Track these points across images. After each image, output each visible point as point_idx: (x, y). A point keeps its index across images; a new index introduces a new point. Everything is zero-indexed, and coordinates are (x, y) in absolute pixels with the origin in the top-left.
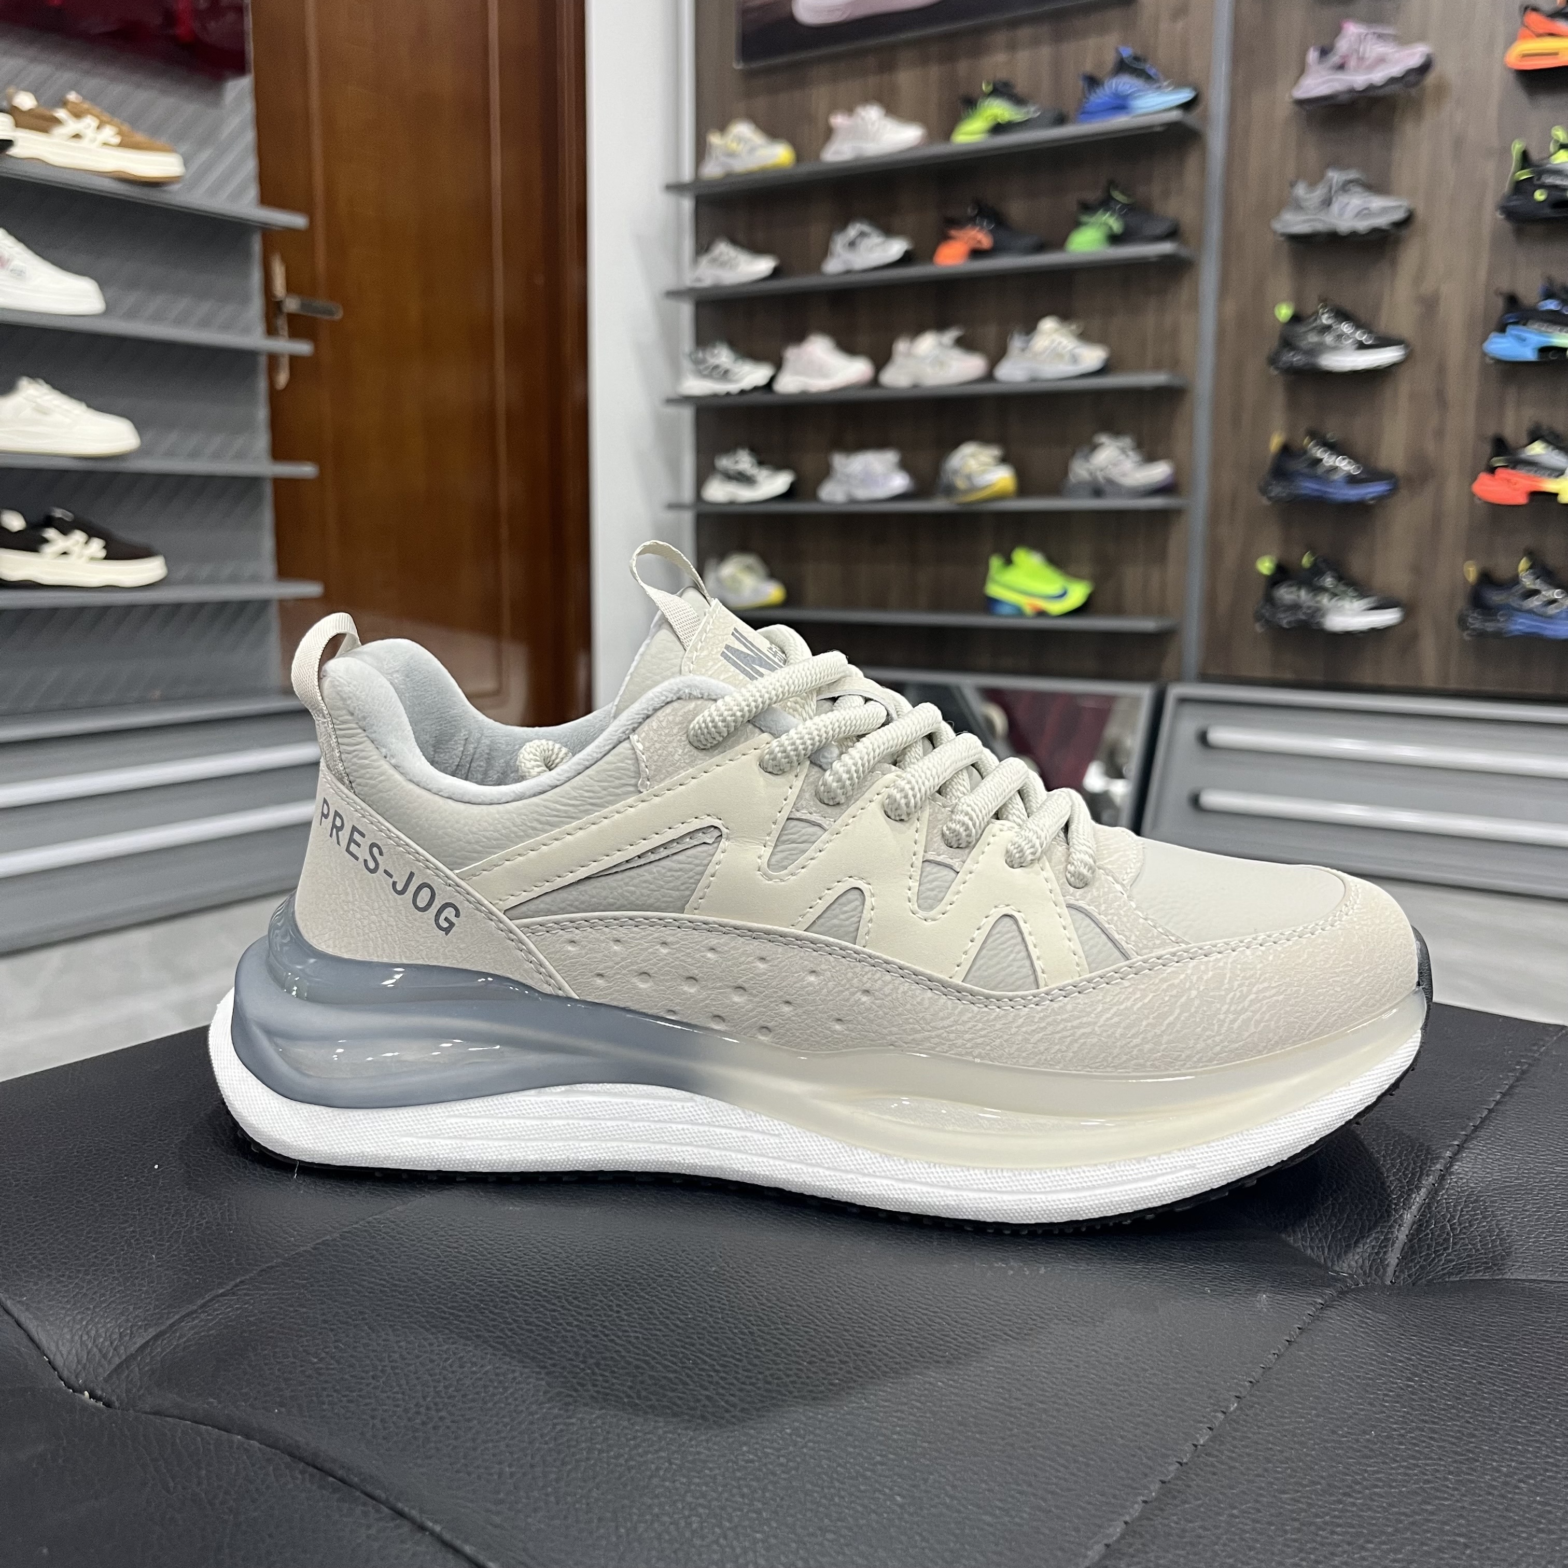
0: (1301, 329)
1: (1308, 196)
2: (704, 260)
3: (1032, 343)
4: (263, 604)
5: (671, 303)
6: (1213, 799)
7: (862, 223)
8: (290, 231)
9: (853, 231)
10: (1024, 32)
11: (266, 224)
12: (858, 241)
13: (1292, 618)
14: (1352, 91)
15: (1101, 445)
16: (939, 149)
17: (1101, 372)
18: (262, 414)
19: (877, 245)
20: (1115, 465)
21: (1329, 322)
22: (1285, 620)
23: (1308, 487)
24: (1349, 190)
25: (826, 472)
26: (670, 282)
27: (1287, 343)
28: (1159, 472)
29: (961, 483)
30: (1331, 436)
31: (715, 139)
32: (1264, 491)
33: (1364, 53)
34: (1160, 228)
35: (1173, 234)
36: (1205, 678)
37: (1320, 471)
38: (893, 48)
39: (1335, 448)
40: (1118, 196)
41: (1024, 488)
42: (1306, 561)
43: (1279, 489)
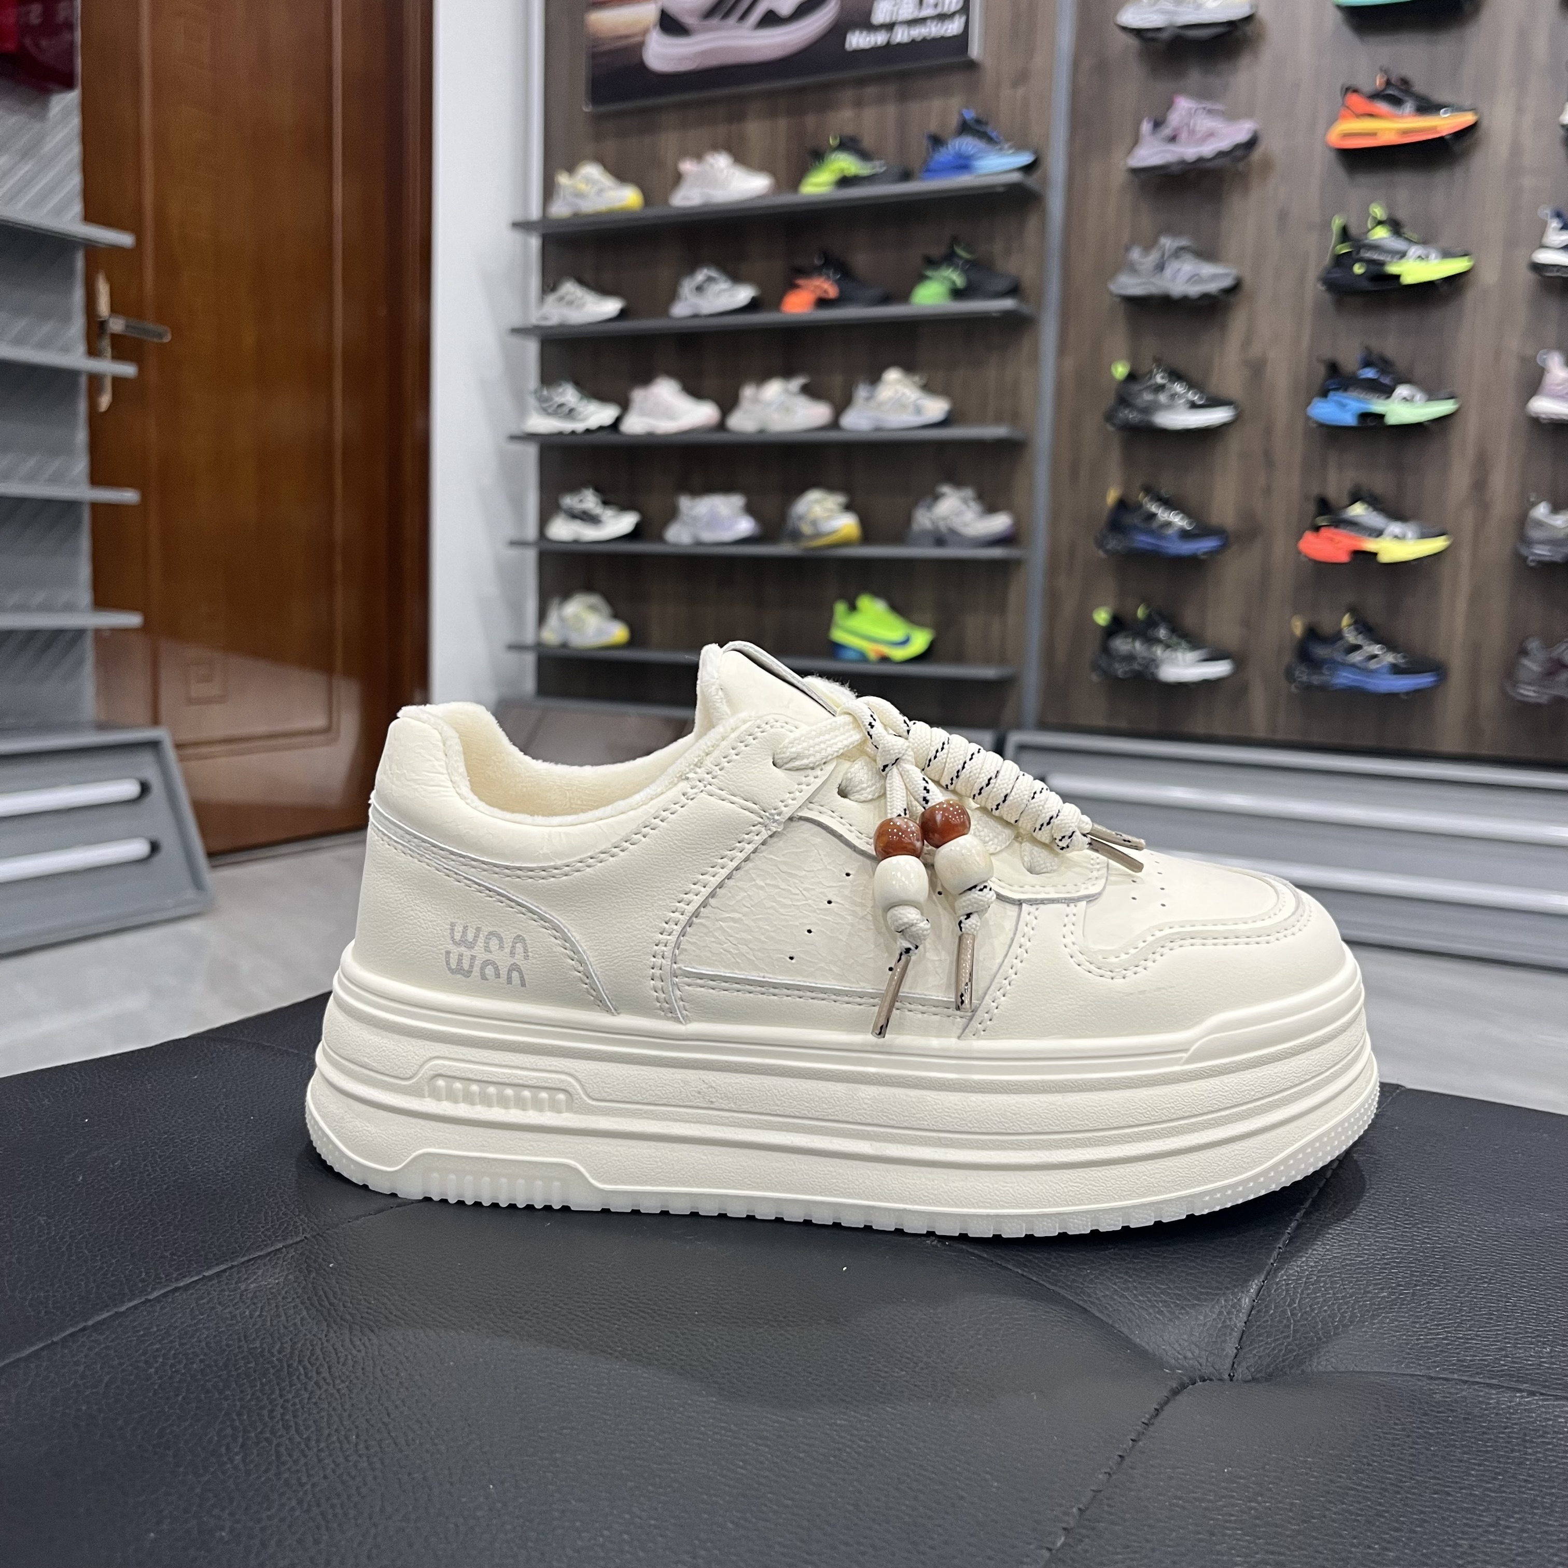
0: (1136, 388)
1: (1142, 260)
2: (551, 299)
3: (877, 392)
4: (79, 633)
5: (516, 341)
7: (710, 268)
8: (115, 249)
9: (701, 276)
10: (871, 91)
11: (90, 242)
12: (706, 286)
13: (1127, 669)
14: (1183, 162)
15: (943, 495)
16: (787, 199)
17: (943, 423)
18: (81, 436)
19: (724, 290)
20: (957, 515)
21: (1163, 381)
22: (1120, 670)
23: (1142, 541)
24: (1181, 256)
25: (672, 514)
26: (516, 319)
27: (1123, 400)
28: (1000, 523)
29: (806, 529)
30: (1164, 493)
31: (563, 179)
32: (1100, 544)
33: (1195, 125)
34: (1002, 284)
35: (1014, 291)
36: (1043, 726)
37: (1155, 525)
38: (742, 99)
39: (1169, 504)
40: (961, 252)
41: (868, 535)
42: (1141, 613)
43: (1115, 542)
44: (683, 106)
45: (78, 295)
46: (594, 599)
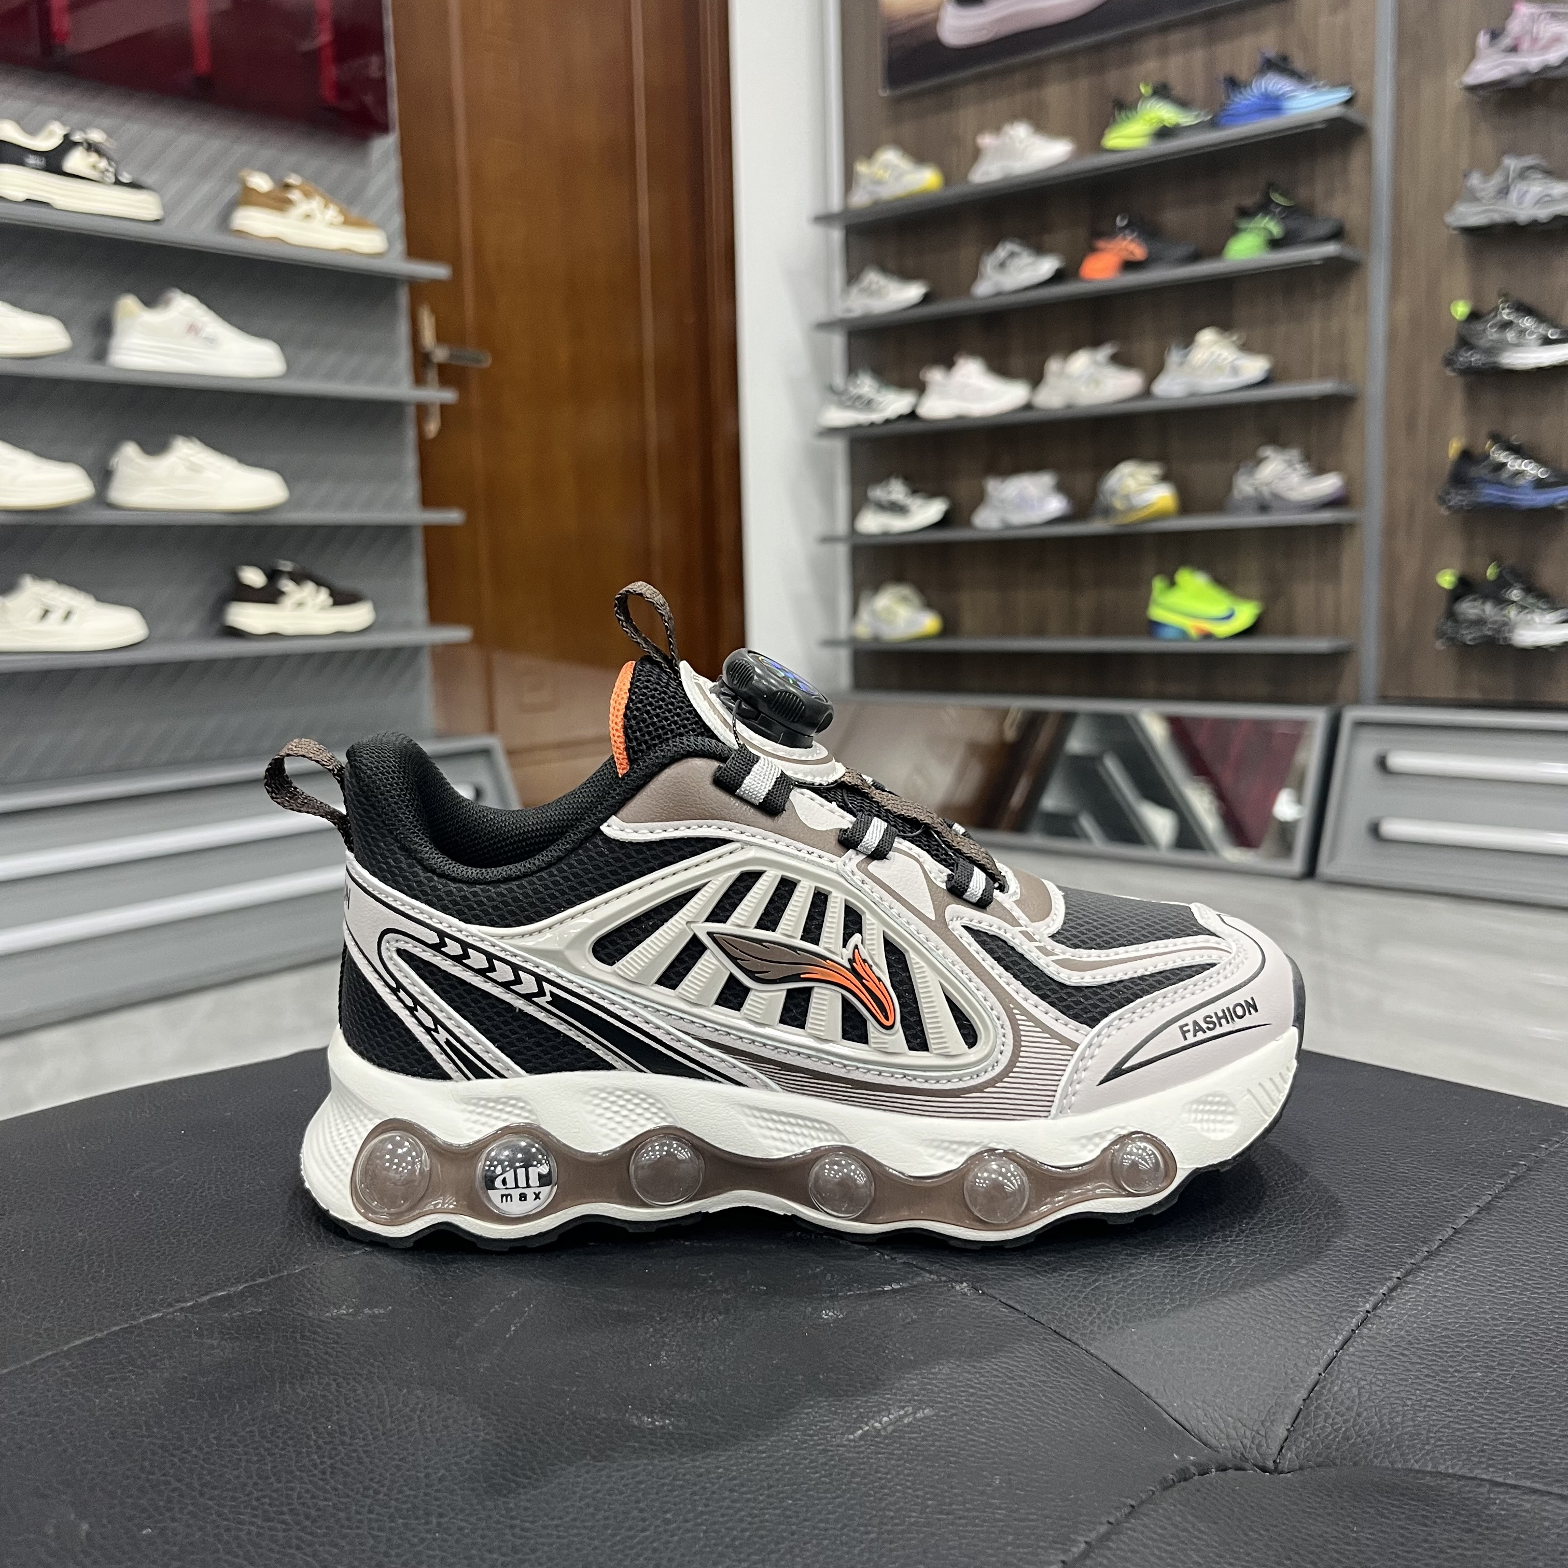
0: (1479, 327)
1: (1482, 186)
2: (854, 290)
3: (1190, 357)
4: (415, 651)
5: (822, 336)
6: (1393, 828)
7: (1012, 241)
8: (435, 283)
9: (1002, 252)
10: (1176, 37)
11: (413, 277)
12: (1008, 262)
13: (1479, 634)
14: (1526, 73)
15: (1266, 458)
16: (1094, 160)
17: (1265, 382)
18: (411, 462)
19: (1030, 264)
20: (1281, 479)
21: (1511, 318)
22: (1469, 636)
23: (1490, 494)
24: (1527, 177)
25: (979, 499)
26: (821, 313)
27: (1465, 342)
28: (1329, 484)
29: (1118, 504)
30: (1515, 440)
31: (862, 168)
32: (1442, 500)
33: (1538, 33)
34: (1323, 229)
35: (1337, 235)
36: (1385, 700)
37: (1504, 475)
38: (1039, 63)
39: (1518, 451)
40: (1277, 198)
41: (1186, 506)
42: (1491, 572)
43: (1459, 498)
44: (982, 78)
45: (403, 329)
46: (905, 591)
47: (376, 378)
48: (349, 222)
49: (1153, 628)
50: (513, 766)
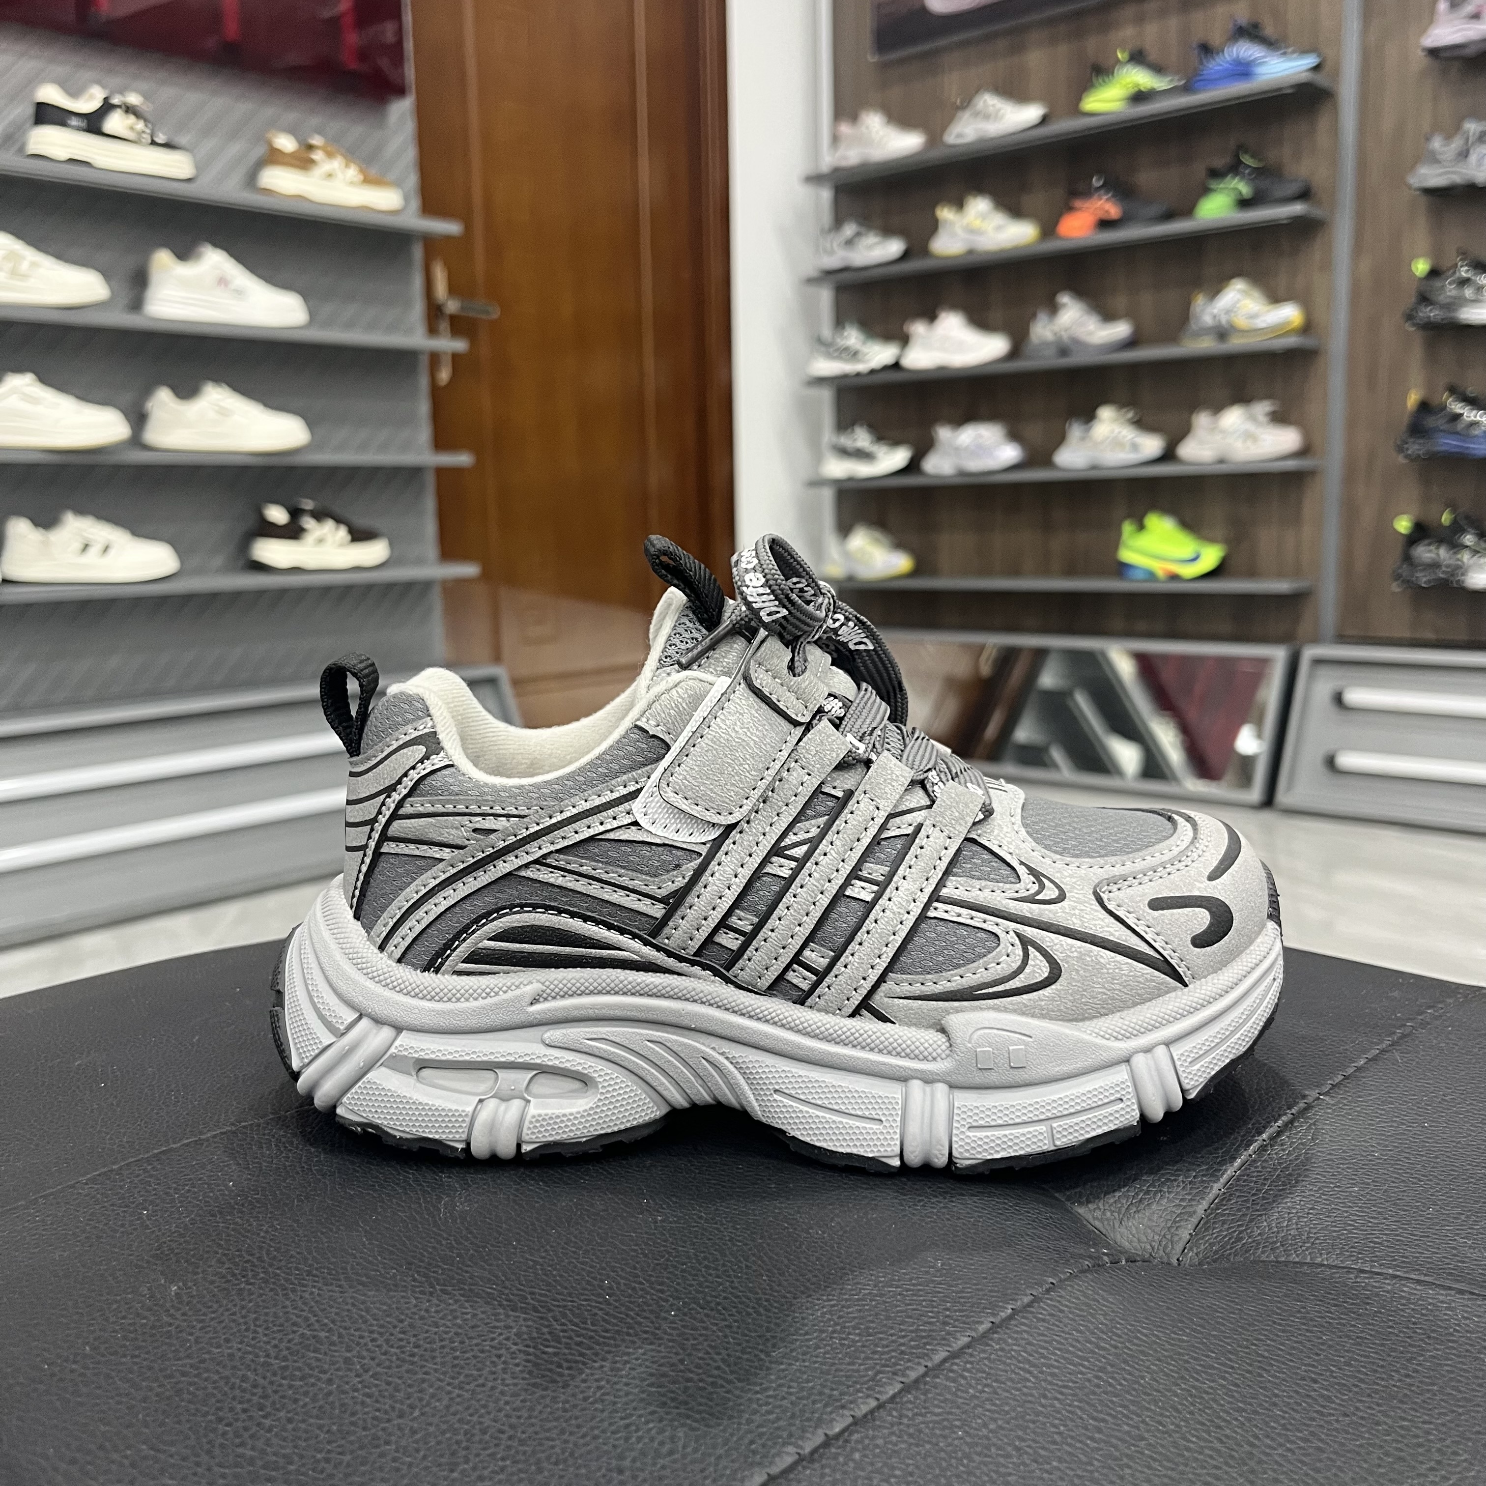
0: (1438, 283)
1: (1443, 149)
4: (426, 586)
5: (812, 290)
6: (1348, 760)
8: (448, 239)
13: (1433, 577)
16: (1065, 125)
18: (424, 408)
21: (1469, 275)
22: (1423, 579)
23: (1446, 443)
25: (930, 445)
26: (808, 269)
27: (1424, 299)
30: (1471, 391)
32: (1400, 449)
34: (1292, 189)
35: (1304, 195)
36: (1342, 639)
37: (1460, 426)
39: (1473, 402)
40: (1247, 160)
42: (1446, 518)
43: (1416, 447)
47: (392, 328)
48: (368, 181)
49: (1122, 569)
50: (518, 695)
